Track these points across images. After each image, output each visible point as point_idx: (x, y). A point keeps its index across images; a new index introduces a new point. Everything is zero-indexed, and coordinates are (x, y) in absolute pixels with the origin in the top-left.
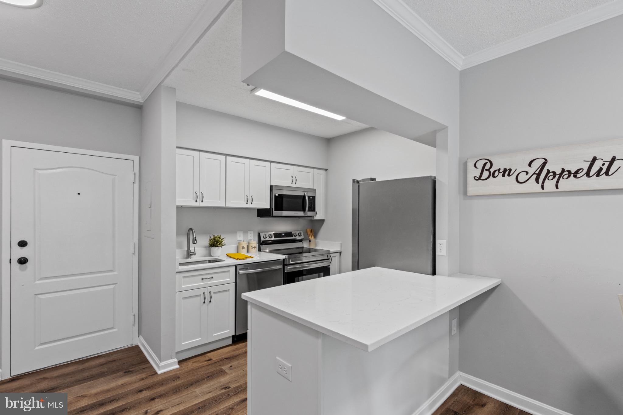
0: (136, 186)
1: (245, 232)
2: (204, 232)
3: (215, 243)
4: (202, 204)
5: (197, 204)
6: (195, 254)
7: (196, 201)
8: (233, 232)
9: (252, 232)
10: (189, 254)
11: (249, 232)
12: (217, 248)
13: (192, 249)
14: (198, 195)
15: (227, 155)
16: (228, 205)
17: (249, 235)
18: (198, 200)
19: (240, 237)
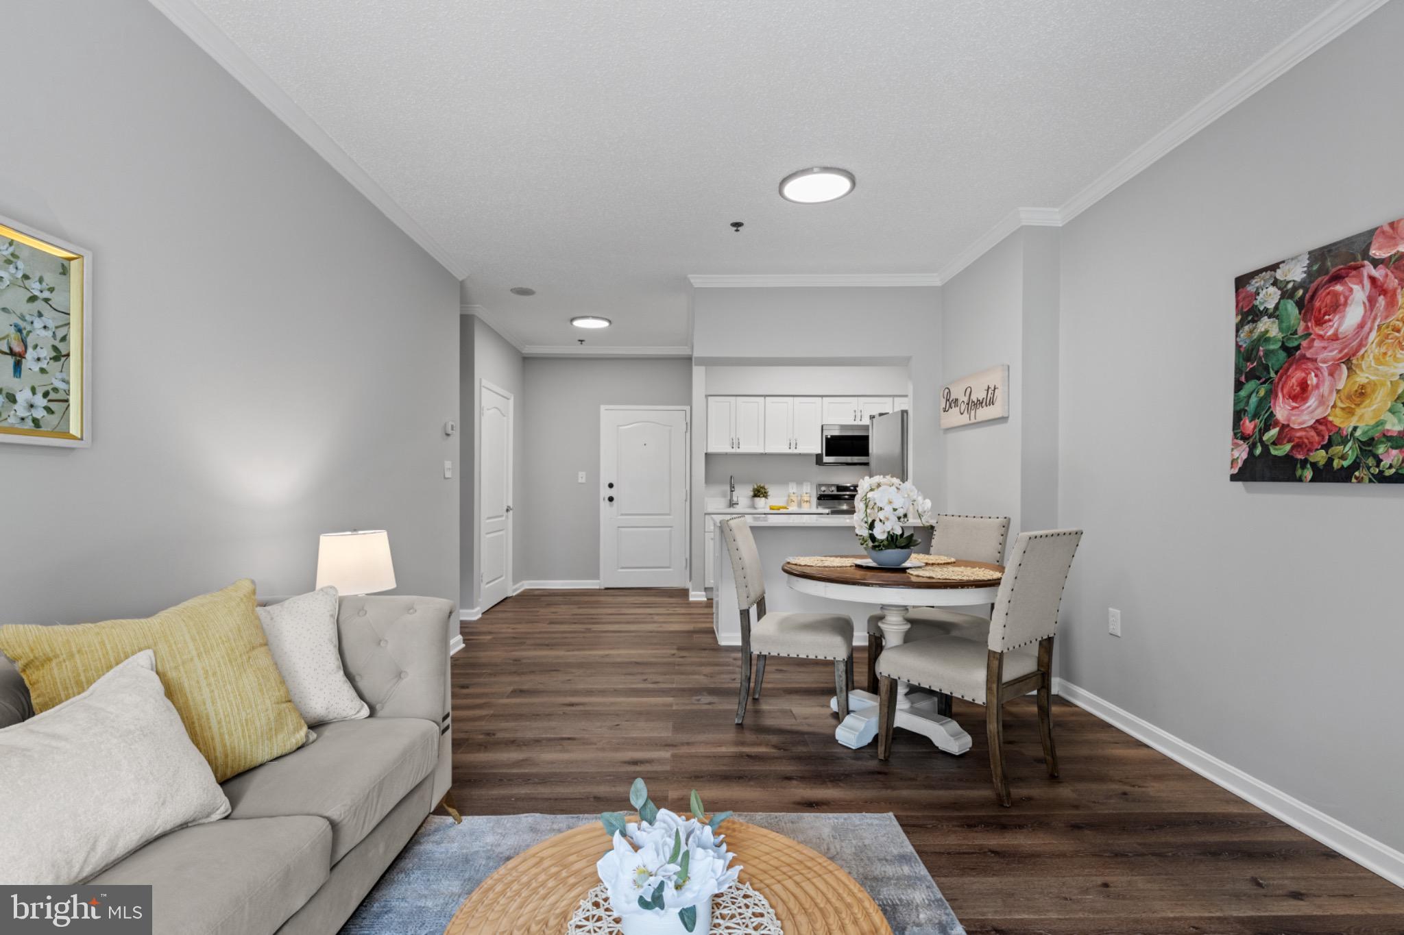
0: (688, 434)
1: (800, 483)
2: (744, 482)
3: (759, 493)
4: (739, 451)
5: (733, 451)
6: (738, 504)
7: (733, 448)
8: (783, 481)
9: (809, 483)
10: (732, 504)
11: (805, 484)
12: (759, 498)
13: (735, 499)
14: (734, 441)
15: (765, 396)
16: (768, 451)
17: (805, 487)
18: (734, 446)
19: (792, 488)
